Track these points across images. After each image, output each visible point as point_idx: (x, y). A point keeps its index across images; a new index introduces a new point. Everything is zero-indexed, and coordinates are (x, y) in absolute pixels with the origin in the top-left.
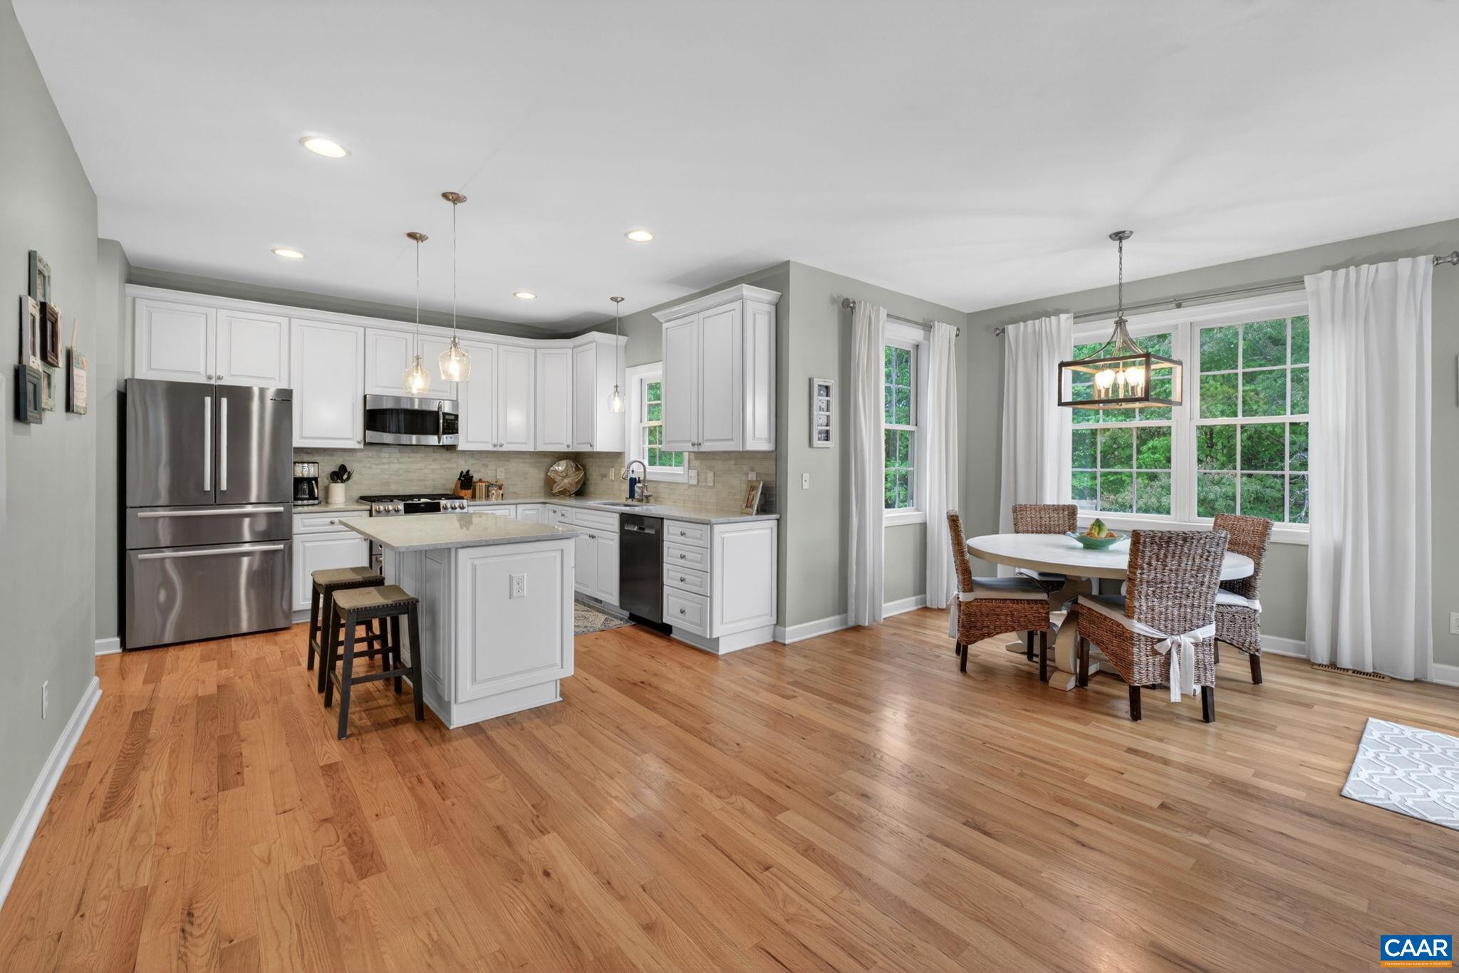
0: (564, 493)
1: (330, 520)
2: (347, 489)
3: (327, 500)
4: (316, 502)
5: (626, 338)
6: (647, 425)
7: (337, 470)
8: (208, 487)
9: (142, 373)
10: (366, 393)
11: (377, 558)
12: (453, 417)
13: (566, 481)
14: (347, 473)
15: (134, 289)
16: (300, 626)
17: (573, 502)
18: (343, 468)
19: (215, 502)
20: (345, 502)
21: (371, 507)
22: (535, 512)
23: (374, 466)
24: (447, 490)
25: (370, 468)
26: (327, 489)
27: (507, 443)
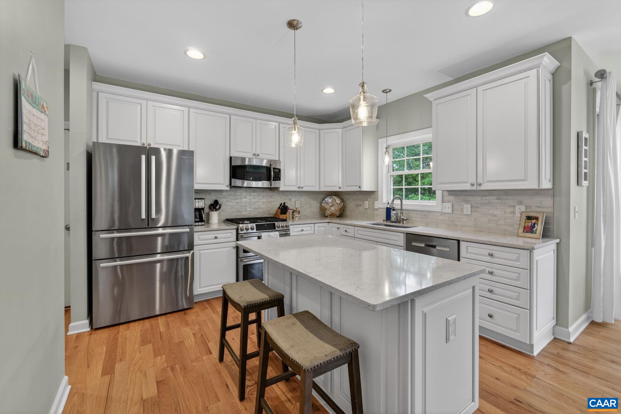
0: (332, 215)
1: (214, 236)
2: (219, 215)
3: (208, 221)
4: (204, 223)
5: (379, 120)
6: (392, 174)
7: (213, 203)
8: (144, 216)
9: (103, 139)
10: (231, 156)
11: (241, 260)
12: (278, 171)
13: (333, 208)
14: (219, 205)
15: (98, 86)
16: (197, 304)
17: (338, 221)
18: (216, 202)
19: (148, 226)
20: (218, 223)
21: (238, 227)
22: (324, 228)
23: (232, 201)
24: (270, 214)
25: (230, 201)
26: (208, 215)
27: (306, 186)
